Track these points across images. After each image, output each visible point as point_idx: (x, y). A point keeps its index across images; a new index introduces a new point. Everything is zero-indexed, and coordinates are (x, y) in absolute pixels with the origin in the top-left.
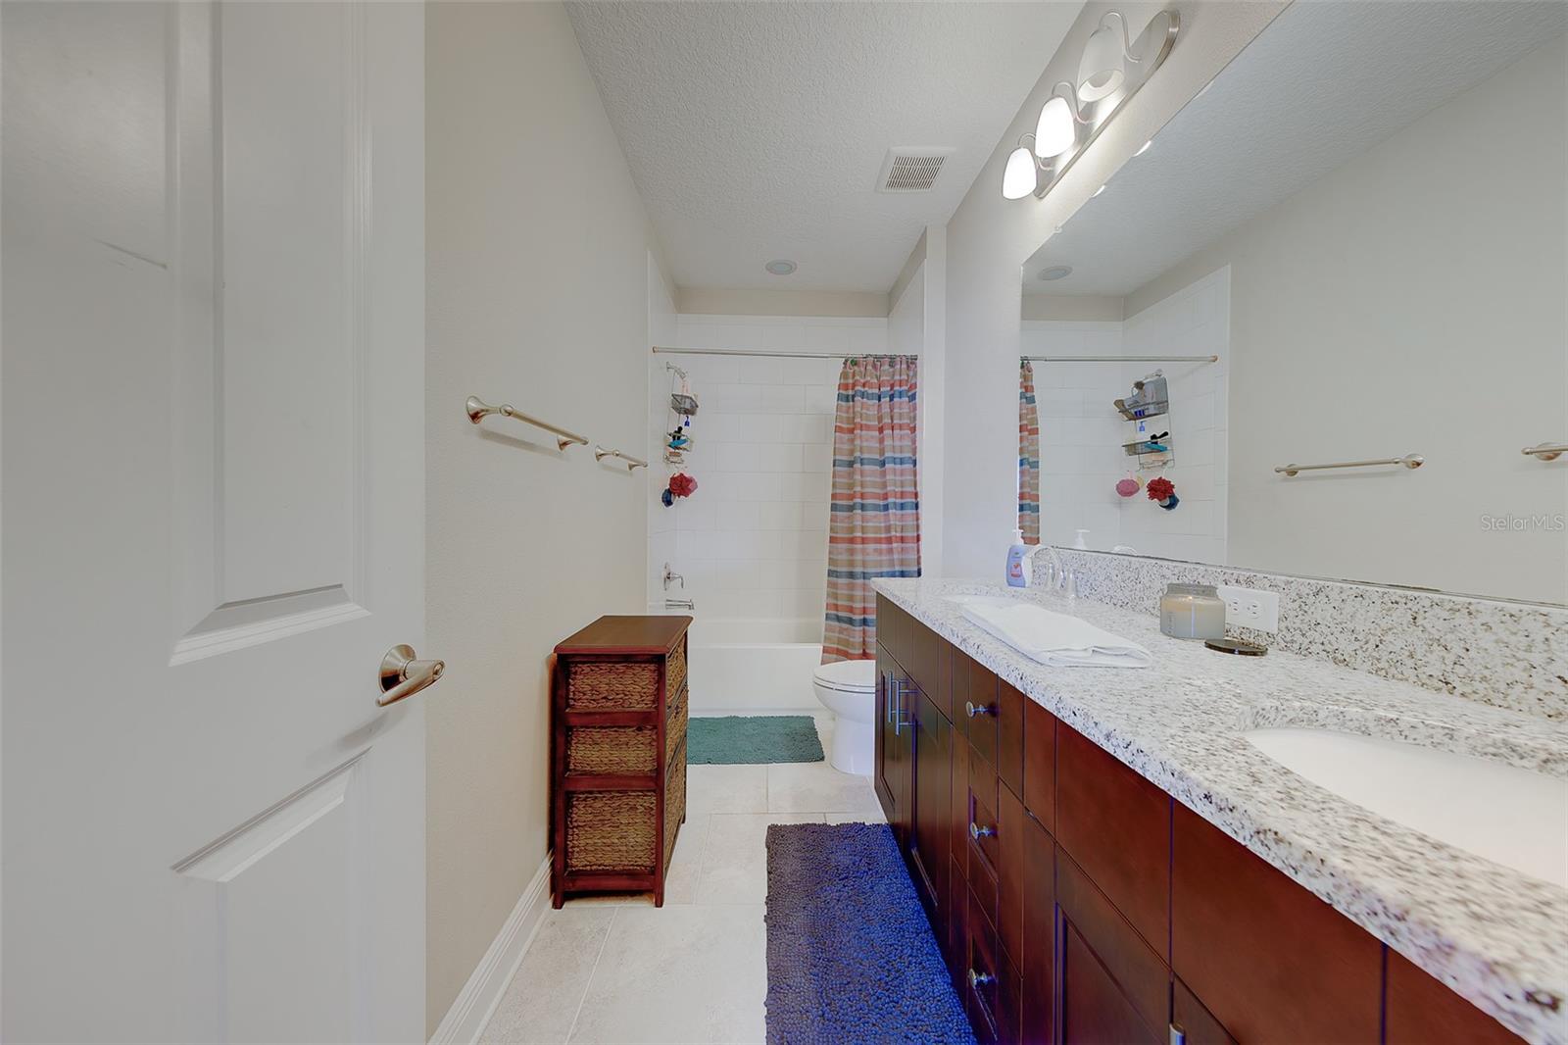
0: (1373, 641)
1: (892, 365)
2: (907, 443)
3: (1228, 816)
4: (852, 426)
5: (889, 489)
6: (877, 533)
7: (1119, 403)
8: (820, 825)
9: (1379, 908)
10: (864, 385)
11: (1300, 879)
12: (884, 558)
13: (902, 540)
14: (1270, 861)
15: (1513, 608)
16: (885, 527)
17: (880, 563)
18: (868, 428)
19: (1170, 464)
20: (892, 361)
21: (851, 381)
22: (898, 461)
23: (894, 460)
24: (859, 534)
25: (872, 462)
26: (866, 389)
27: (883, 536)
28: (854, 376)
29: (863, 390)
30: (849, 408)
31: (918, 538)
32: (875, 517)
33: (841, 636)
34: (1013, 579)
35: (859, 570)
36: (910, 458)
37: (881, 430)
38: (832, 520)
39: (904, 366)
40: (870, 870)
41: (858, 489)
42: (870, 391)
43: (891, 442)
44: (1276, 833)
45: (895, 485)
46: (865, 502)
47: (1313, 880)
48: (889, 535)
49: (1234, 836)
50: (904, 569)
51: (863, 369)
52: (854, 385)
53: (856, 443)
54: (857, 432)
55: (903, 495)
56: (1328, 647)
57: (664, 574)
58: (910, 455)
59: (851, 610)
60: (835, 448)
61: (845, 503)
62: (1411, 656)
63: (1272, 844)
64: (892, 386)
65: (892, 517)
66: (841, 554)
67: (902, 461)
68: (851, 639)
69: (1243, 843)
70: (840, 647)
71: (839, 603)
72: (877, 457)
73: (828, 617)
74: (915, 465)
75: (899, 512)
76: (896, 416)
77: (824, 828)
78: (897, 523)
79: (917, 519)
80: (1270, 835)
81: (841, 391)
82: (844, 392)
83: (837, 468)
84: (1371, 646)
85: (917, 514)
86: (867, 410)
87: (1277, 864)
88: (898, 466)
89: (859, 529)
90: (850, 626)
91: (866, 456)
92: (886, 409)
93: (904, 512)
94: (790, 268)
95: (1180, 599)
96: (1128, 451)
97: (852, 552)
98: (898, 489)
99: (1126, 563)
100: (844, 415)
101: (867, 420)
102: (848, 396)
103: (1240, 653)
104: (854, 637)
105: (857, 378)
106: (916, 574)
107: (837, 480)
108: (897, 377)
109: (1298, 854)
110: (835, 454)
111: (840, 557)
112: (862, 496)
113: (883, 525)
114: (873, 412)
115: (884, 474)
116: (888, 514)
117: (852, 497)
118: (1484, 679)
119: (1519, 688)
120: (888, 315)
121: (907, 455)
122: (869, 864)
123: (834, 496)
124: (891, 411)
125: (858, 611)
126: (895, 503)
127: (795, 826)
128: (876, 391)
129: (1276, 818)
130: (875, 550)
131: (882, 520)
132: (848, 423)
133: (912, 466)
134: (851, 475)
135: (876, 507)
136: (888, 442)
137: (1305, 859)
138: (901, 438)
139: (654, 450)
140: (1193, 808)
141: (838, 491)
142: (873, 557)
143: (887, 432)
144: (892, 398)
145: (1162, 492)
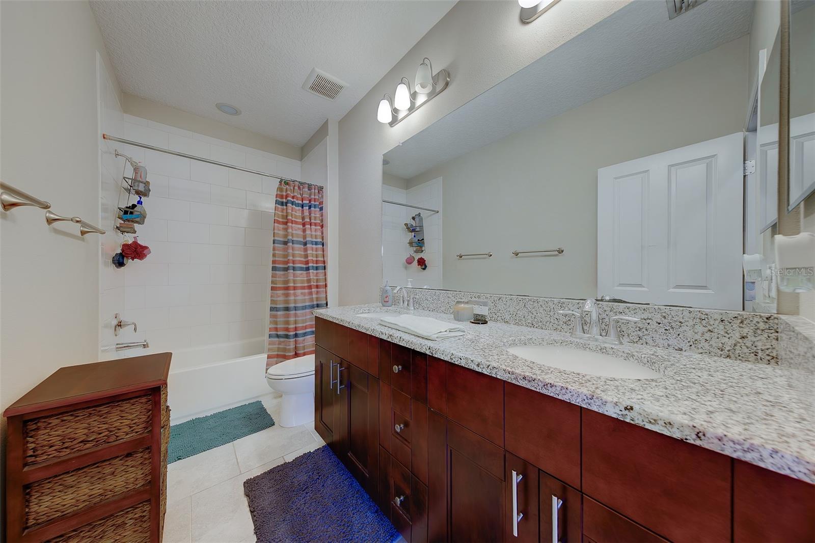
0: (515, 313)
1: (310, 189)
2: (319, 233)
3: (533, 383)
4: (285, 220)
5: (309, 258)
6: (302, 284)
7: (406, 225)
8: (282, 465)
9: (585, 398)
10: (293, 197)
11: (560, 397)
12: (307, 297)
13: (317, 287)
14: (549, 394)
15: (547, 299)
16: (307, 280)
17: (304, 301)
18: (296, 223)
19: (424, 252)
20: (310, 187)
21: (284, 194)
22: (314, 243)
23: (312, 243)
24: (292, 285)
25: (299, 243)
26: (295, 200)
27: (306, 285)
28: (286, 191)
29: (292, 200)
30: (283, 209)
31: (326, 286)
32: (302, 274)
33: (280, 346)
34: (385, 304)
35: (292, 305)
36: (321, 242)
37: (304, 225)
38: (272, 277)
39: (317, 191)
40: (319, 476)
41: (291, 258)
42: (297, 202)
43: (310, 232)
44: (551, 384)
45: (313, 257)
46: (295, 265)
47: (564, 396)
48: (309, 284)
49: (535, 390)
50: (319, 303)
51: (292, 188)
52: (287, 197)
53: (288, 231)
54: (290, 224)
55: (317, 262)
56: (503, 318)
57: (115, 322)
58: (321, 240)
59: (287, 329)
60: (274, 233)
61: (282, 266)
62: (524, 317)
63: (550, 389)
64: (310, 201)
65: (311, 274)
66: (279, 297)
67: (316, 243)
68: (287, 347)
69: (539, 391)
70: (279, 353)
71: (278, 326)
72: (302, 240)
73: (270, 336)
74: (323, 245)
75: (315, 272)
76: (313, 218)
77: (286, 465)
78: (314, 278)
79: (325, 275)
80: (549, 385)
81: (278, 199)
82: (280, 200)
83: (276, 245)
84: (514, 316)
85: (325, 272)
86: (296, 213)
87: (552, 395)
88: (314, 246)
89: (292, 281)
90: (286, 339)
91: (295, 239)
92: (306, 213)
93: (318, 271)
94: (236, 112)
95: (460, 306)
96: (410, 245)
97: (287, 295)
98: (315, 259)
99: (434, 293)
100: (280, 213)
101: (295, 218)
102: (282, 202)
103: (482, 324)
104: (289, 346)
105: (289, 192)
106: (325, 305)
107: (276, 252)
108: (313, 197)
109: (559, 389)
110: (274, 236)
111: (278, 299)
112: (294, 262)
113: (305, 279)
114: (299, 214)
115: (306, 250)
116: (309, 273)
117: (287, 262)
118: (541, 322)
119: (548, 323)
120: (301, 161)
121: (319, 240)
122: (318, 473)
123: (274, 262)
124: (310, 214)
125: (292, 330)
126: (313, 266)
127: (265, 473)
128: (300, 202)
129: (549, 379)
130: (302, 293)
131: (305, 276)
132: (282, 219)
133: (322, 246)
134: (286, 250)
135: (301, 269)
136: (308, 232)
137: (561, 390)
138: (316, 230)
139: (106, 220)
140: (519, 384)
141: (277, 259)
142: (300, 298)
143: (308, 226)
144: (310, 207)
145: (422, 263)
